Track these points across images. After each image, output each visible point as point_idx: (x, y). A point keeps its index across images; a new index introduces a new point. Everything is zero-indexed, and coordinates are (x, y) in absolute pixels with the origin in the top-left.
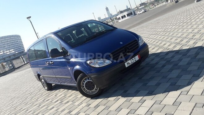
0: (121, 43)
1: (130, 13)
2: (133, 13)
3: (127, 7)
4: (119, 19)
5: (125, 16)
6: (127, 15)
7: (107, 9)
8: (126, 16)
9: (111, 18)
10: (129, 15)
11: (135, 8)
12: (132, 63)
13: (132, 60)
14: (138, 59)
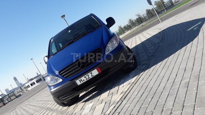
1: (39, 80)
2: (42, 79)
3: (37, 74)
4: (28, 86)
5: (34, 83)
6: (36, 81)
7: (15, 79)
10: (38, 82)
12: (87, 79)
13: (86, 76)
14: (98, 73)
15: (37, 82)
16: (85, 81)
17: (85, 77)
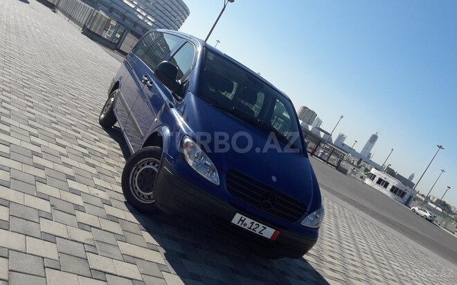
0: (274, 179)
1: (401, 191)
2: (407, 197)
3: (412, 176)
4: (372, 177)
5: (386, 185)
6: (393, 187)
7: (374, 139)
8: (390, 187)
9: (361, 160)
10: (395, 193)
11: (423, 195)
12: (250, 228)
13: (256, 223)
14: (269, 238)
15: (394, 190)
16: (246, 228)
17: (253, 223)
